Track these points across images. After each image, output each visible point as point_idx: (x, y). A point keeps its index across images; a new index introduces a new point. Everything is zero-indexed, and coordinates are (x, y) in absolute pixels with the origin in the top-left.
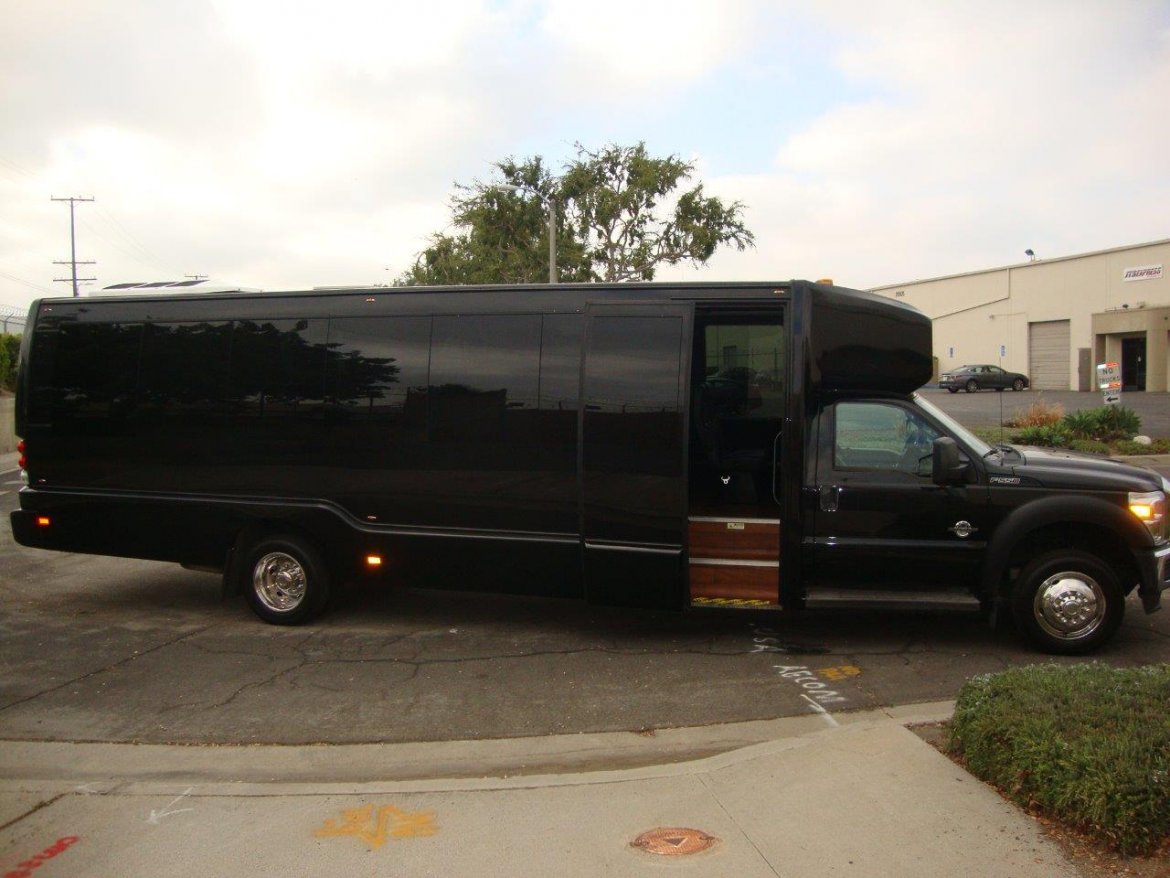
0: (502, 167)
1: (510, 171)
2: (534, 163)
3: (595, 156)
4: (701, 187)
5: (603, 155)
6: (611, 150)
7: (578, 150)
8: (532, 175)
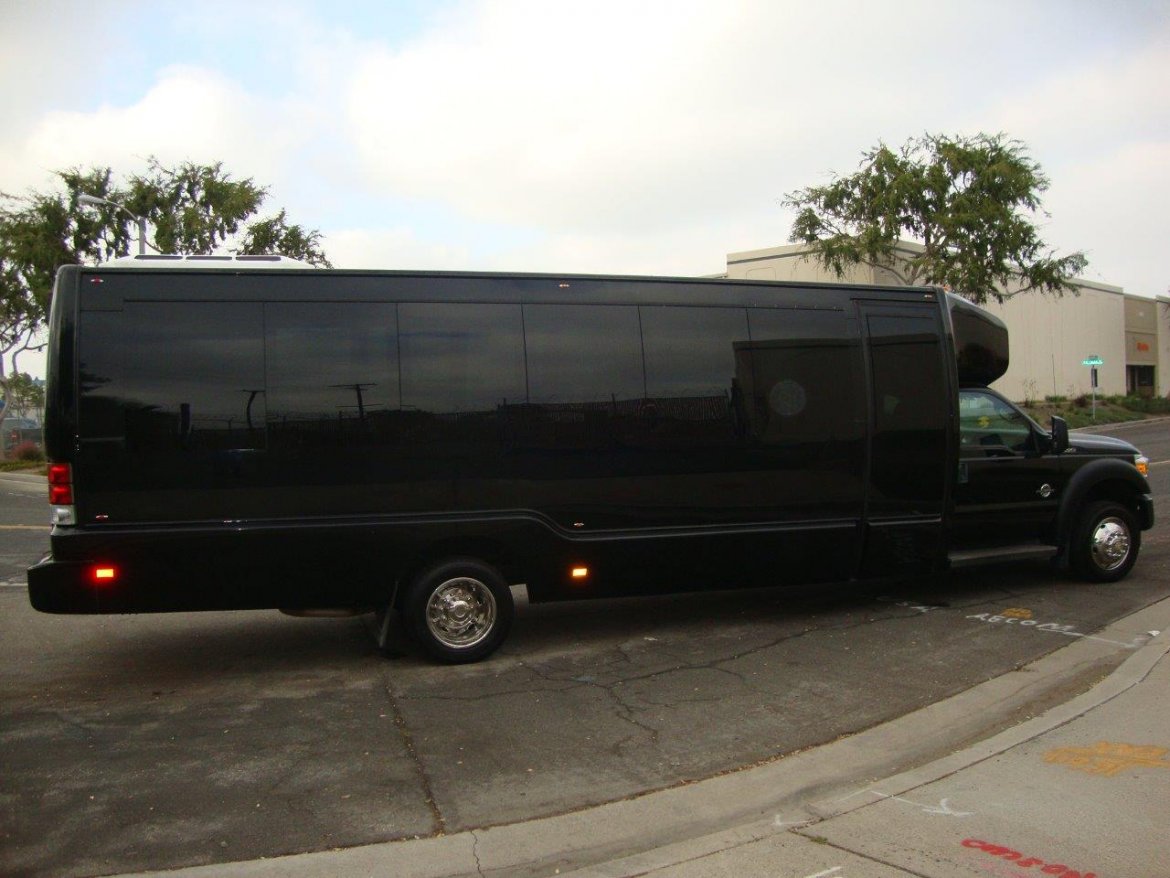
0: (64, 176)
1: (74, 182)
2: (103, 175)
3: (172, 174)
4: (283, 214)
5: (180, 173)
6: (188, 168)
7: (149, 165)
8: (98, 186)
